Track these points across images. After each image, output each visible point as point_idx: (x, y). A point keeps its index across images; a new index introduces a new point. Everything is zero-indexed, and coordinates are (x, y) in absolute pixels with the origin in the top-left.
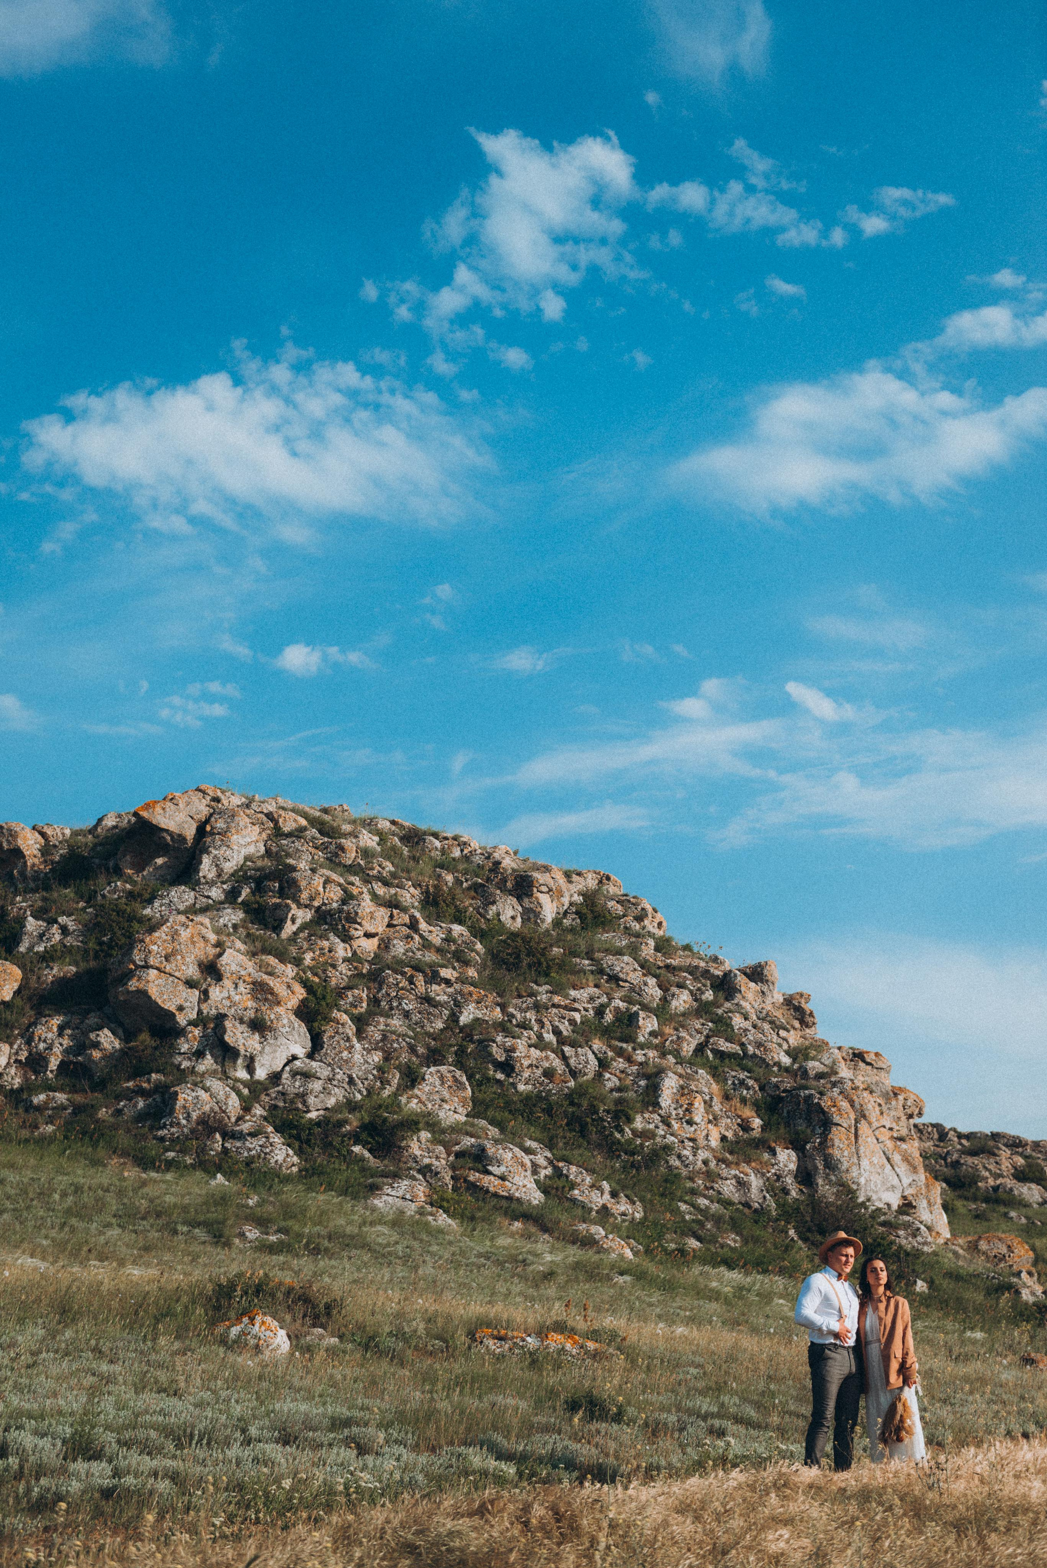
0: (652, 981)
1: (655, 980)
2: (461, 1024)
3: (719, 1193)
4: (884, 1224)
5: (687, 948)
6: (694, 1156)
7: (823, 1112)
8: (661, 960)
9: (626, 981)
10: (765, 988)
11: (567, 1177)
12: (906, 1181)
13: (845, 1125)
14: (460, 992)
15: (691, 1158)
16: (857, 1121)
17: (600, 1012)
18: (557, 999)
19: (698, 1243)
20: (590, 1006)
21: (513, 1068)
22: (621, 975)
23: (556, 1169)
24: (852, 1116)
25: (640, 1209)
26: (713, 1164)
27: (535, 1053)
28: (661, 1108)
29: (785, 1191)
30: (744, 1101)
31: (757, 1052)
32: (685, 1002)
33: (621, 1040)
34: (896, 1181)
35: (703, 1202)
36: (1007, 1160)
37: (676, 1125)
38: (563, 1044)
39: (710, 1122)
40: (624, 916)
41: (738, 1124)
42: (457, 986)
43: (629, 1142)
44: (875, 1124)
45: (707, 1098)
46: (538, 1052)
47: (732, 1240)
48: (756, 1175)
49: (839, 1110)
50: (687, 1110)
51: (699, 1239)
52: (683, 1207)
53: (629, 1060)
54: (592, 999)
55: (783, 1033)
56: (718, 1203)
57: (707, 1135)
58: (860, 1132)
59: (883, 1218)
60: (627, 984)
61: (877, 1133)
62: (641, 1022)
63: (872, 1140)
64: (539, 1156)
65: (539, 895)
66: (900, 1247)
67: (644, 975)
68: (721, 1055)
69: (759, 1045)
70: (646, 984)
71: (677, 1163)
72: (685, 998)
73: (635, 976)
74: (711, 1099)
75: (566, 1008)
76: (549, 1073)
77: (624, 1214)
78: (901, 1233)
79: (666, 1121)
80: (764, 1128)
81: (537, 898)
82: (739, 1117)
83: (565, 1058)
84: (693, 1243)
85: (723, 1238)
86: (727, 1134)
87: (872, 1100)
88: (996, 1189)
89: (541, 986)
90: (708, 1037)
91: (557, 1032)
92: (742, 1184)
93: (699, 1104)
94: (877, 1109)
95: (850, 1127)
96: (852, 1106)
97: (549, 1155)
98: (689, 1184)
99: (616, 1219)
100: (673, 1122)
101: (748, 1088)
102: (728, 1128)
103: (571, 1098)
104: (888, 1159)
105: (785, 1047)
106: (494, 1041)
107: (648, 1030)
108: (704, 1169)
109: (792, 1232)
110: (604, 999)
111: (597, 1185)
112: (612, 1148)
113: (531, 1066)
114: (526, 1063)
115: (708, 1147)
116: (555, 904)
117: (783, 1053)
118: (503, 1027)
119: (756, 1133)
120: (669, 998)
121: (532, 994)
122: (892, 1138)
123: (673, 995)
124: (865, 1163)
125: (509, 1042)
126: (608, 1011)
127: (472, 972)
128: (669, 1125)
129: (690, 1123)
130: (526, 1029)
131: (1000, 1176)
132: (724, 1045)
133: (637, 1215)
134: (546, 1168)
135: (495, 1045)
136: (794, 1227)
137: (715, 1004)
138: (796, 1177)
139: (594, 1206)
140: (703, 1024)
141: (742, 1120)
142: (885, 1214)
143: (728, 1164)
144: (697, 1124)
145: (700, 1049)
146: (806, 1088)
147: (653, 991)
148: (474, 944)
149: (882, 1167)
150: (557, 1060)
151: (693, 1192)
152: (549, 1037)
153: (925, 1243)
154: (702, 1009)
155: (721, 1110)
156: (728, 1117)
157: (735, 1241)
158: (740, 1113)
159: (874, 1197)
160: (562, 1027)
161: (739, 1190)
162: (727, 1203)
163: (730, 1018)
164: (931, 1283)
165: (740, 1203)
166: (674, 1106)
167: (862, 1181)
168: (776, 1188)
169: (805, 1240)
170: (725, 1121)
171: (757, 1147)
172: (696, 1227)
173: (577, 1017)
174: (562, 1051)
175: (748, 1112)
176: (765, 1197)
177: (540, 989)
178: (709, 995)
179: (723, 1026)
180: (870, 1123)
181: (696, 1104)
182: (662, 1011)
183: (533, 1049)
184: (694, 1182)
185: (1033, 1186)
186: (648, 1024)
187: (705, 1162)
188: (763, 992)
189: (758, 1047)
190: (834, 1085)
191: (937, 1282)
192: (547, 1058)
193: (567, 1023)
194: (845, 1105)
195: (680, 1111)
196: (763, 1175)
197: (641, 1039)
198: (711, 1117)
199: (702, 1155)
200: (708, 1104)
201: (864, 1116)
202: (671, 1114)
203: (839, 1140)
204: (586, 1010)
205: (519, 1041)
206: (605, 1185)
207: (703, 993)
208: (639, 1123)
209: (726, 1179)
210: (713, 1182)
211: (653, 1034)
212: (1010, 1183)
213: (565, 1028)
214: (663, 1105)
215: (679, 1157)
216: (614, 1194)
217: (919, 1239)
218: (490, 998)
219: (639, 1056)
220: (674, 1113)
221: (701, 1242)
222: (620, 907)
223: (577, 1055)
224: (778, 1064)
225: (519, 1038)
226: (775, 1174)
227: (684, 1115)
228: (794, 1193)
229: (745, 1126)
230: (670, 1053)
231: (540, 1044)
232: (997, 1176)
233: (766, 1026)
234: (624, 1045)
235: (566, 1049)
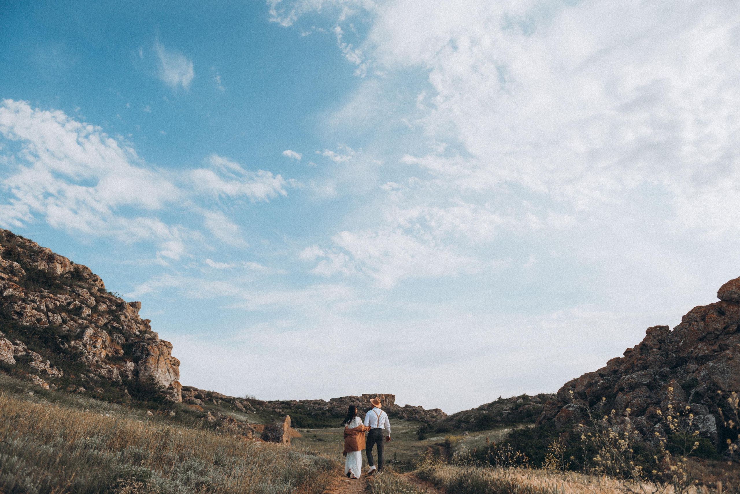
0: (93, 298)
1: (94, 298)
2: (4, 295)
3: (100, 373)
4: (162, 392)
5: (110, 293)
6: (93, 358)
7: (148, 351)
8: (99, 294)
9: (83, 296)
10: (135, 310)
11: (31, 356)
12: (173, 379)
13: (155, 356)
14: (8, 284)
15: (91, 359)
16: (160, 355)
17: (69, 304)
18: (51, 295)
19: (84, 390)
20: (65, 301)
21: (22, 315)
22: (81, 294)
23: (28, 353)
24: (158, 353)
25: (62, 374)
26: (100, 363)
27: (34, 312)
28: (84, 339)
29: (127, 376)
30: (118, 343)
31: (128, 328)
32: (104, 308)
33: (74, 315)
34: (169, 378)
35: (92, 375)
36: (193, 393)
37: (88, 347)
38: (49, 311)
39: (103, 348)
40: (89, 279)
41: (114, 351)
42: (7, 282)
43: (66, 349)
44: (166, 358)
45: (104, 340)
46: (36, 312)
47: (100, 390)
48: (117, 369)
49: (154, 351)
50: (94, 342)
51: (85, 388)
52: (82, 375)
53: (76, 322)
54: (66, 299)
55: (138, 325)
56: (98, 376)
57: (101, 353)
58: (160, 359)
59: (162, 390)
60: (82, 298)
61: (166, 360)
62: (84, 310)
63: (163, 362)
64: (20, 347)
65: (56, 263)
66: (167, 399)
67: (90, 296)
68: (113, 327)
69: (128, 326)
70: (90, 299)
71: (85, 360)
72: (105, 307)
73: (87, 296)
74: (106, 340)
75: (54, 299)
76: (39, 320)
77: (54, 374)
78: (168, 395)
79: (85, 345)
80: (124, 354)
81: (55, 264)
82: (115, 348)
83: (48, 317)
84: (83, 389)
85: (96, 389)
86: (109, 354)
87: (166, 349)
88: (189, 400)
89: (46, 290)
90: (110, 321)
91: (47, 306)
92: (110, 372)
93: (100, 341)
94: (168, 352)
95: (156, 357)
96: (159, 350)
97: (25, 347)
98: (88, 368)
99: (49, 375)
100: (87, 346)
101: (121, 340)
102: (110, 352)
103: (45, 330)
104: (168, 370)
105: (139, 329)
106: (16, 303)
107: (86, 314)
108: (96, 364)
109: (126, 391)
110: (72, 300)
111: (44, 361)
112: (57, 350)
113: (31, 316)
114: (29, 314)
115: (100, 357)
116: (62, 269)
117: (137, 331)
118: (23, 300)
119: (121, 355)
120: (98, 306)
121: (41, 292)
122: (171, 364)
123: (100, 305)
124: (159, 370)
125: (23, 305)
126: (72, 304)
127: (16, 279)
128: (85, 347)
129: (95, 347)
130: (33, 302)
131: (191, 397)
132: (115, 324)
133: (60, 376)
134: (22, 352)
135: (16, 305)
136: (128, 389)
137: (116, 311)
138: (133, 372)
139: (39, 369)
140: (109, 317)
141: (116, 350)
142: (163, 388)
143: (106, 364)
144: (97, 348)
145: (106, 325)
146: (143, 342)
147: (92, 301)
148: (22, 270)
149: (166, 372)
150: (44, 316)
151: (88, 371)
152: (43, 307)
153: (176, 400)
154: (110, 312)
155: (109, 345)
156: (111, 348)
157: (101, 391)
158: (116, 347)
159: (160, 382)
160: (50, 305)
161: (108, 373)
162: (102, 377)
163: (120, 316)
164: (177, 413)
165: (108, 378)
166: (89, 340)
167: (157, 376)
168: (124, 374)
169: (130, 394)
170: (108, 349)
171: (120, 360)
172: (86, 383)
173: (58, 304)
174: (48, 314)
175: (118, 347)
176: (118, 377)
177: (45, 291)
178: (114, 308)
179: (117, 319)
180: (164, 357)
181: (99, 341)
182: (94, 309)
183: (34, 310)
184: (90, 367)
185: (199, 400)
186: (86, 311)
187: (97, 361)
188: (134, 311)
189: (128, 327)
190: (154, 342)
191: (179, 412)
192: (40, 315)
193: (53, 304)
194: (156, 349)
195: (92, 342)
196: (119, 369)
197: (83, 316)
198: (104, 346)
199: (96, 358)
200: (104, 342)
201: (163, 354)
202: (87, 342)
203: (151, 360)
204: (63, 302)
205: (28, 305)
206: (48, 362)
207: (112, 307)
208: (73, 343)
209: (104, 368)
210: (98, 369)
211: (88, 315)
212: (193, 398)
213: (51, 306)
214: (85, 339)
215: (86, 358)
216: (51, 366)
217: (174, 398)
218: (21, 289)
219: (80, 321)
220: (89, 342)
221: (86, 389)
222: (88, 276)
223: (54, 316)
224: (135, 334)
225: (29, 304)
226: (125, 370)
227: (93, 344)
228: (130, 378)
229: (117, 352)
230: (93, 323)
231: (38, 309)
232: (190, 397)
233: (133, 321)
234: (75, 317)
235: (50, 314)
